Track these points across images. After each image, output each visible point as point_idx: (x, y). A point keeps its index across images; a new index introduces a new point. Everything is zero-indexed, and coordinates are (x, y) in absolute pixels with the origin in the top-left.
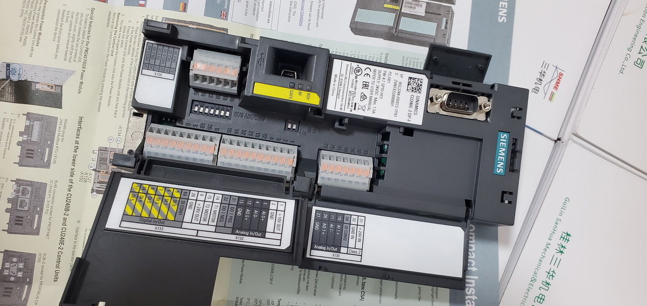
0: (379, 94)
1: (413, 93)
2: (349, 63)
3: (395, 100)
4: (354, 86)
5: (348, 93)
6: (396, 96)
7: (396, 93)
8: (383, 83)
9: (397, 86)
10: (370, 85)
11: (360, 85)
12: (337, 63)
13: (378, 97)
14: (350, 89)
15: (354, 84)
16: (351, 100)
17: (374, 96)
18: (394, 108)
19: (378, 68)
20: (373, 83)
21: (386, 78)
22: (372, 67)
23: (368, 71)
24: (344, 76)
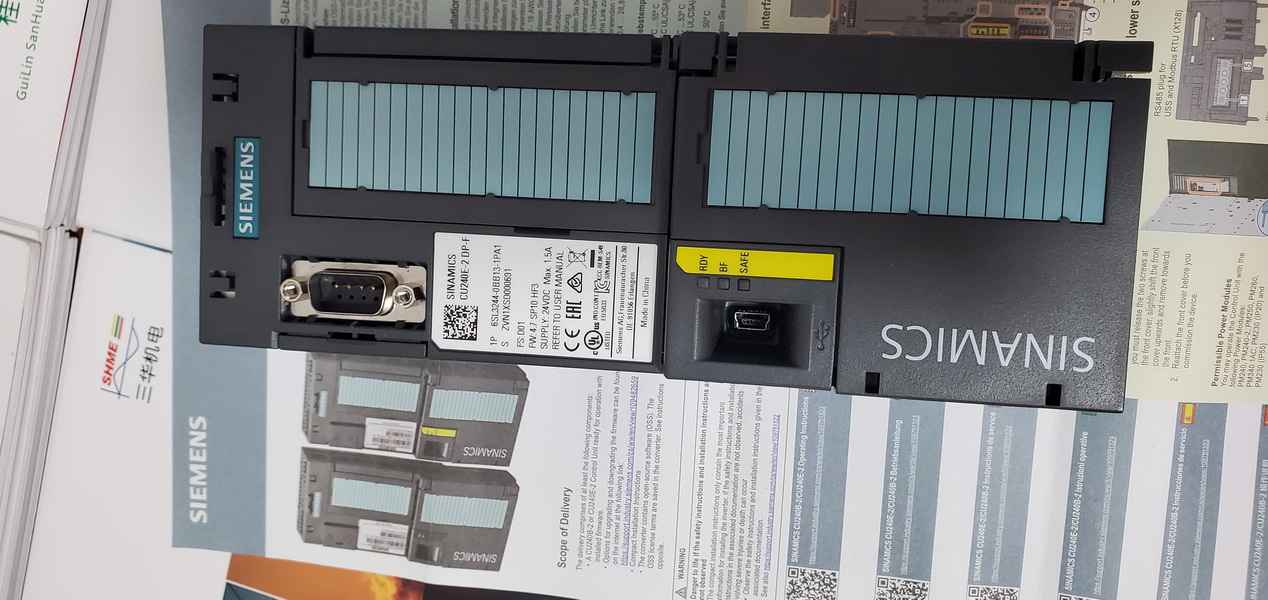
0: (540, 295)
1: (463, 304)
2: (616, 357)
3: (503, 284)
4: (600, 305)
5: (611, 288)
6: (501, 294)
7: (501, 299)
8: (533, 321)
9: (501, 317)
10: (563, 312)
11: (587, 310)
12: (645, 354)
13: (542, 287)
14: (608, 297)
15: (600, 310)
16: (604, 273)
17: (552, 287)
18: (503, 265)
19: (549, 352)
20: (556, 318)
21: (528, 333)
22: (563, 353)
23: (572, 342)
24: (625, 326)
